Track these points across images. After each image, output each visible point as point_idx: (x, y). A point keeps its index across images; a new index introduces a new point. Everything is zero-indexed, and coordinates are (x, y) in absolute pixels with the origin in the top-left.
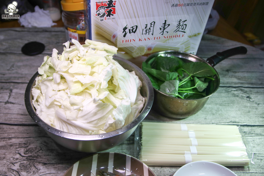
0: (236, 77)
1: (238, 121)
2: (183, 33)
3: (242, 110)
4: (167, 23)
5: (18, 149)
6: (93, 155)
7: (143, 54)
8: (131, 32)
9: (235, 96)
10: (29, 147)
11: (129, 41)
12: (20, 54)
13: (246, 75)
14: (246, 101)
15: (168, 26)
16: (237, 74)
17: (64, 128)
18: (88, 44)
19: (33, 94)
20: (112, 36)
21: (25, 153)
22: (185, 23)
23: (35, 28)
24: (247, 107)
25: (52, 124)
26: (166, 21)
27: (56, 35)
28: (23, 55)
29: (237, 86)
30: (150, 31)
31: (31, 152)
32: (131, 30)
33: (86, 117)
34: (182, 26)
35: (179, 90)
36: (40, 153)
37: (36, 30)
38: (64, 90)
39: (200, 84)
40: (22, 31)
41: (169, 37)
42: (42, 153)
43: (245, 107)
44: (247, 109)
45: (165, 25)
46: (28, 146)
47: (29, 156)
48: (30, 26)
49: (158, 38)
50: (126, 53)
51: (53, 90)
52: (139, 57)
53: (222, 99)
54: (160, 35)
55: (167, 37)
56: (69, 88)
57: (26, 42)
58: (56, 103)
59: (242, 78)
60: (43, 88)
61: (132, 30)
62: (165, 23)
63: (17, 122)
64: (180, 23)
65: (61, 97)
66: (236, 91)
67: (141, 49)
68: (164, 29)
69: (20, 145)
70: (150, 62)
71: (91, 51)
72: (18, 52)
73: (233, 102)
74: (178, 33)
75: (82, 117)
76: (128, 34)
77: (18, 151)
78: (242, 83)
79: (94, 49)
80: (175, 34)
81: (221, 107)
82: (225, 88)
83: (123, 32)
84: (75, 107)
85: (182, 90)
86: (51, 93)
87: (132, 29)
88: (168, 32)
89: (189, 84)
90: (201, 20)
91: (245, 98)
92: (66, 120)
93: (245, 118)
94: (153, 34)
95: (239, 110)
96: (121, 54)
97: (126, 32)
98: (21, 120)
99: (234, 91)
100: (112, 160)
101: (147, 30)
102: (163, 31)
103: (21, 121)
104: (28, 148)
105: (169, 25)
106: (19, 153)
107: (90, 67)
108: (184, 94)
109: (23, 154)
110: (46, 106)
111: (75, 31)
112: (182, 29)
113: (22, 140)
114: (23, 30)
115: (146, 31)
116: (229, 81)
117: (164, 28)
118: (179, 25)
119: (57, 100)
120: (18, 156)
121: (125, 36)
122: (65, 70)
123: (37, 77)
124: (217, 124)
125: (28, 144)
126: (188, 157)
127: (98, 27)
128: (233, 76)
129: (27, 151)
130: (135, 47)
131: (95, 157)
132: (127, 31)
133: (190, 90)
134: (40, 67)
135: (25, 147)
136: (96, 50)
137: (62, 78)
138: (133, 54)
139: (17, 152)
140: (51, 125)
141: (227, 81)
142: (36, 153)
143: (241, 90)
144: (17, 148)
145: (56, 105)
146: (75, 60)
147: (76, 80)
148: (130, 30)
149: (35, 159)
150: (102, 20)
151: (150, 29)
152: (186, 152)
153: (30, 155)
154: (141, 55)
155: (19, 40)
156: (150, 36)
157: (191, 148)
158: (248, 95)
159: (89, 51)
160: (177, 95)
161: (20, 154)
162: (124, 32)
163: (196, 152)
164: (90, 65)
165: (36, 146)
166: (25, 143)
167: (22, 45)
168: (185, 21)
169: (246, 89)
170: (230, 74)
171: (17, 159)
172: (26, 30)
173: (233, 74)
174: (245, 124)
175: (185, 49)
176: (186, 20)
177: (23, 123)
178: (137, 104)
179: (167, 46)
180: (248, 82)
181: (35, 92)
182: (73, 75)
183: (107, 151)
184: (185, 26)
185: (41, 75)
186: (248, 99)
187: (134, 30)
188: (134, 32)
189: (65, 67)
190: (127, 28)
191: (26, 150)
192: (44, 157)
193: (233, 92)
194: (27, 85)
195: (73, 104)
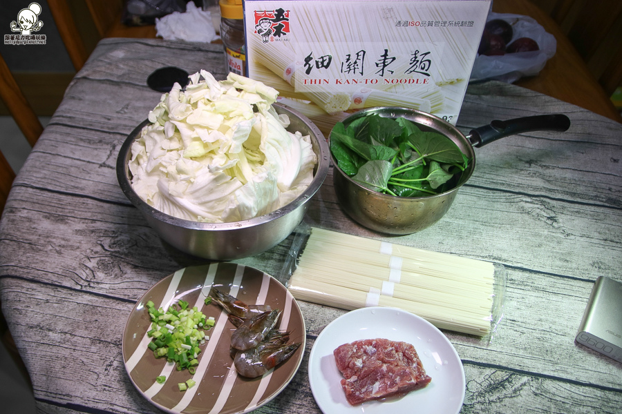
0: (543, 177)
1: (507, 258)
2: (425, 77)
3: (526, 239)
4: (390, 55)
5: (102, 239)
6: (209, 264)
7: (346, 109)
8: (320, 66)
9: (523, 211)
10: (119, 238)
11: (318, 82)
12: (143, 86)
13: (568, 175)
14: (543, 224)
15: (392, 61)
16: (548, 172)
17: (165, 208)
18: (232, 81)
19: (133, 151)
20: (285, 70)
21: (110, 246)
22: (427, 57)
23: (182, 42)
24: (541, 236)
25: (148, 200)
26: (386, 51)
27: (215, 58)
28: (149, 89)
29: (537, 193)
30: (356, 67)
31: (120, 246)
32: (319, 63)
33: (197, 194)
34: (421, 62)
35: (389, 181)
36: (133, 249)
37: (183, 46)
38: (178, 150)
39: (437, 175)
40: (158, 46)
41: (395, 81)
42: (136, 250)
43: (537, 235)
44: (538, 241)
45: (385, 59)
46: (117, 237)
47: (115, 252)
48: (173, 38)
49: (374, 81)
50: (313, 103)
51: (163, 149)
52: (337, 114)
53: (491, 214)
54: (377, 77)
55: (392, 82)
56: (184, 147)
57: (160, 66)
58: (162, 169)
59: (556, 180)
60: (149, 143)
61: (322, 63)
62: (385, 55)
63: (110, 197)
64: (416, 58)
65: (170, 160)
66: (531, 203)
67: (340, 98)
68: (385, 66)
69: (106, 233)
70: (353, 125)
71: (232, 92)
72: (141, 84)
73: (512, 223)
74: (415, 76)
75: (193, 193)
76: (314, 69)
77: (101, 241)
78: (550, 190)
79: (239, 90)
80: (407, 77)
81: (482, 227)
82: (508, 194)
83: (305, 66)
84: (183, 176)
85: (398, 182)
86: (158, 152)
87: (321, 60)
88: (392, 72)
89: (418, 173)
90: (460, 55)
91: (545, 219)
92: (168, 196)
93: (525, 255)
94: (362, 74)
95: (519, 239)
96: (302, 103)
97: (310, 65)
98: (118, 196)
99: (526, 202)
100: (241, 277)
101: (351, 64)
102: (383, 69)
103: (116, 197)
104: (116, 239)
105: (394, 59)
106: (101, 245)
107: (221, 117)
108: (402, 190)
109: (107, 248)
110: (147, 172)
111: (238, 54)
112: (423, 69)
113: (111, 225)
114: (160, 44)
115: (349, 66)
116: (523, 182)
117: (384, 63)
118: (414, 61)
119: (164, 164)
120: (99, 249)
121: (308, 72)
122: (181, 118)
123: (147, 127)
124: (459, 255)
125: (119, 233)
126: (372, 298)
127: (259, 52)
128: (537, 175)
129: (114, 244)
130: (329, 93)
131: (213, 268)
132: (312, 63)
133: (415, 184)
134: (152, 110)
135: (112, 237)
136: (243, 92)
137: (177, 130)
138: (326, 107)
139: (99, 242)
140: (146, 202)
141: (520, 181)
142: (126, 249)
143: (543, 203)
144: (100, 237)
145: (162, 172)
146: (200, 105)
147: (196, 136)
148: (317, 62)
149: (122, 256)
150: (266, 41)
151: (355, 63)
152: (372, 289)
153: (117, 249)
154: (341, 110)
155: (147, 62)
156: (357, 76)
157: (385, 284)
158: (553, 215)
159: (229, 92)
160: (385, 188)
161: (103, 247)
162: (308, 65)
163: (391, 292)
164: (225, 114)
165: (129, 239)
166: (114, 231)
167: (151, 72)
168: (426, 54)
169: (554, 203)
170: (534, 168)
171: (96, 253)
172: (164, 44)
173: (540, 170)
174: (519, 265)
175: (432, 107)
176: (429, 53)
177: (120, 200)
178: (295, 190)
179: (392, 97)
180: (567, 190)
181: (136, 148)
182: (192, 127)
183: (234, 262)
184: (427, 63)
185: (152, 124)
186: (549, 222)
187: (325, 64)
188: (326, 67)
189: (182, 113)
190: (312, 58)
191: (112, 241)
192: (138, 257)
193: (523, 204)
194: (126, 137)
195: (180, 172)
